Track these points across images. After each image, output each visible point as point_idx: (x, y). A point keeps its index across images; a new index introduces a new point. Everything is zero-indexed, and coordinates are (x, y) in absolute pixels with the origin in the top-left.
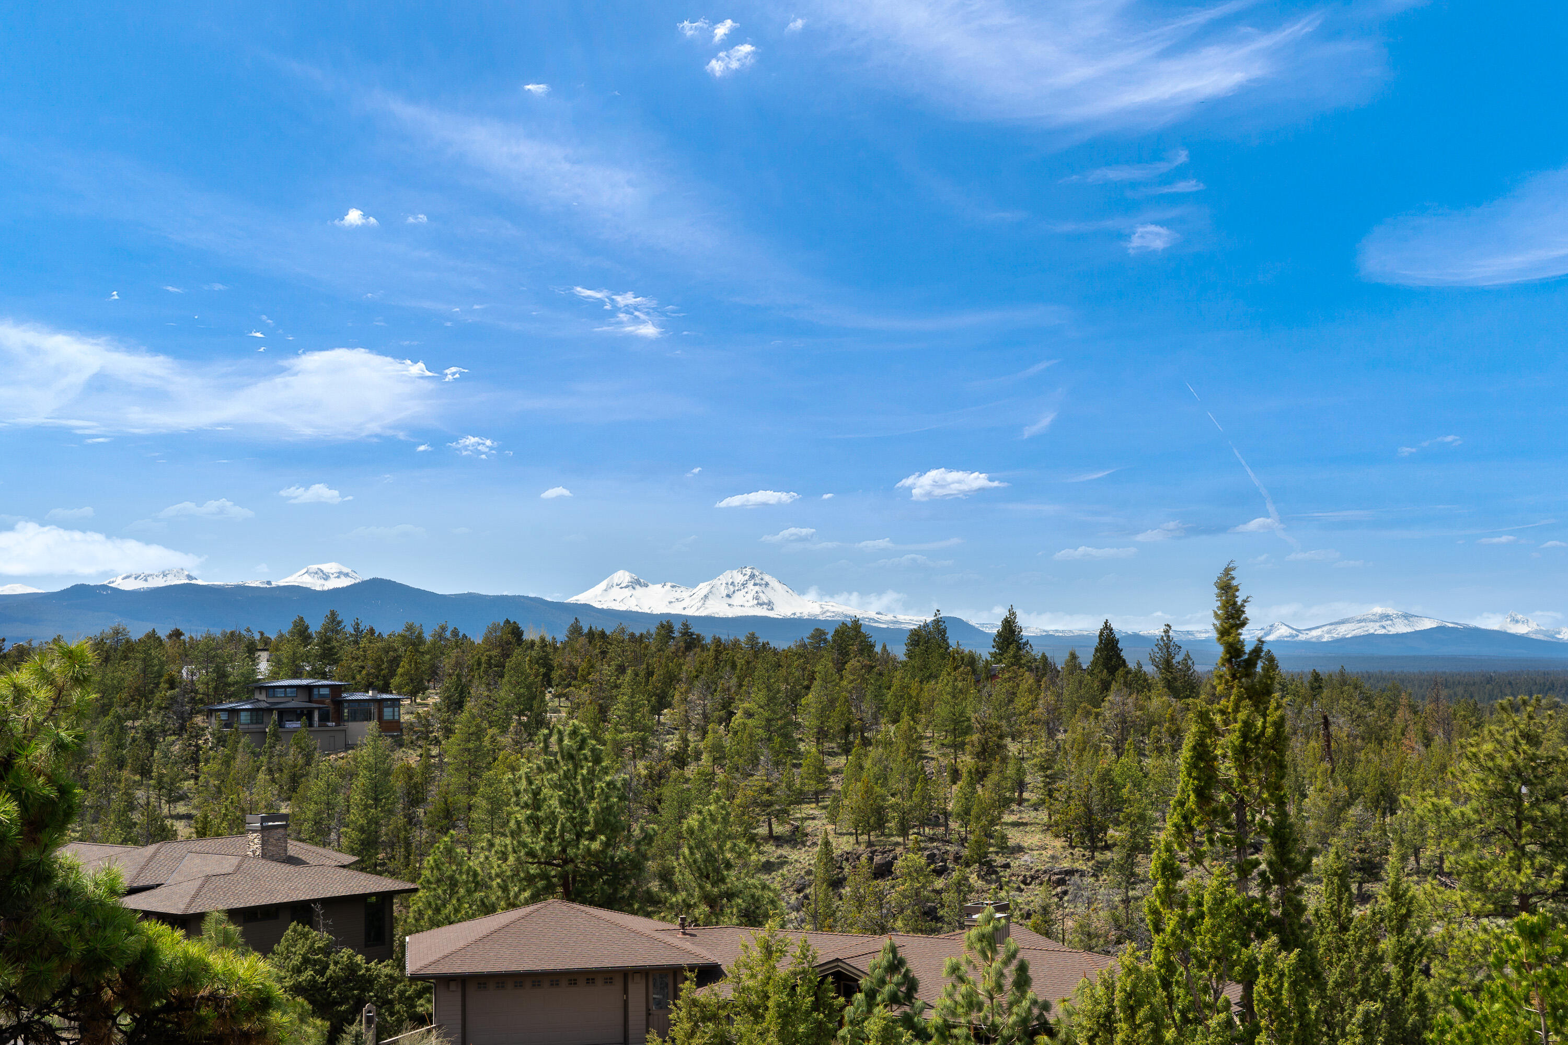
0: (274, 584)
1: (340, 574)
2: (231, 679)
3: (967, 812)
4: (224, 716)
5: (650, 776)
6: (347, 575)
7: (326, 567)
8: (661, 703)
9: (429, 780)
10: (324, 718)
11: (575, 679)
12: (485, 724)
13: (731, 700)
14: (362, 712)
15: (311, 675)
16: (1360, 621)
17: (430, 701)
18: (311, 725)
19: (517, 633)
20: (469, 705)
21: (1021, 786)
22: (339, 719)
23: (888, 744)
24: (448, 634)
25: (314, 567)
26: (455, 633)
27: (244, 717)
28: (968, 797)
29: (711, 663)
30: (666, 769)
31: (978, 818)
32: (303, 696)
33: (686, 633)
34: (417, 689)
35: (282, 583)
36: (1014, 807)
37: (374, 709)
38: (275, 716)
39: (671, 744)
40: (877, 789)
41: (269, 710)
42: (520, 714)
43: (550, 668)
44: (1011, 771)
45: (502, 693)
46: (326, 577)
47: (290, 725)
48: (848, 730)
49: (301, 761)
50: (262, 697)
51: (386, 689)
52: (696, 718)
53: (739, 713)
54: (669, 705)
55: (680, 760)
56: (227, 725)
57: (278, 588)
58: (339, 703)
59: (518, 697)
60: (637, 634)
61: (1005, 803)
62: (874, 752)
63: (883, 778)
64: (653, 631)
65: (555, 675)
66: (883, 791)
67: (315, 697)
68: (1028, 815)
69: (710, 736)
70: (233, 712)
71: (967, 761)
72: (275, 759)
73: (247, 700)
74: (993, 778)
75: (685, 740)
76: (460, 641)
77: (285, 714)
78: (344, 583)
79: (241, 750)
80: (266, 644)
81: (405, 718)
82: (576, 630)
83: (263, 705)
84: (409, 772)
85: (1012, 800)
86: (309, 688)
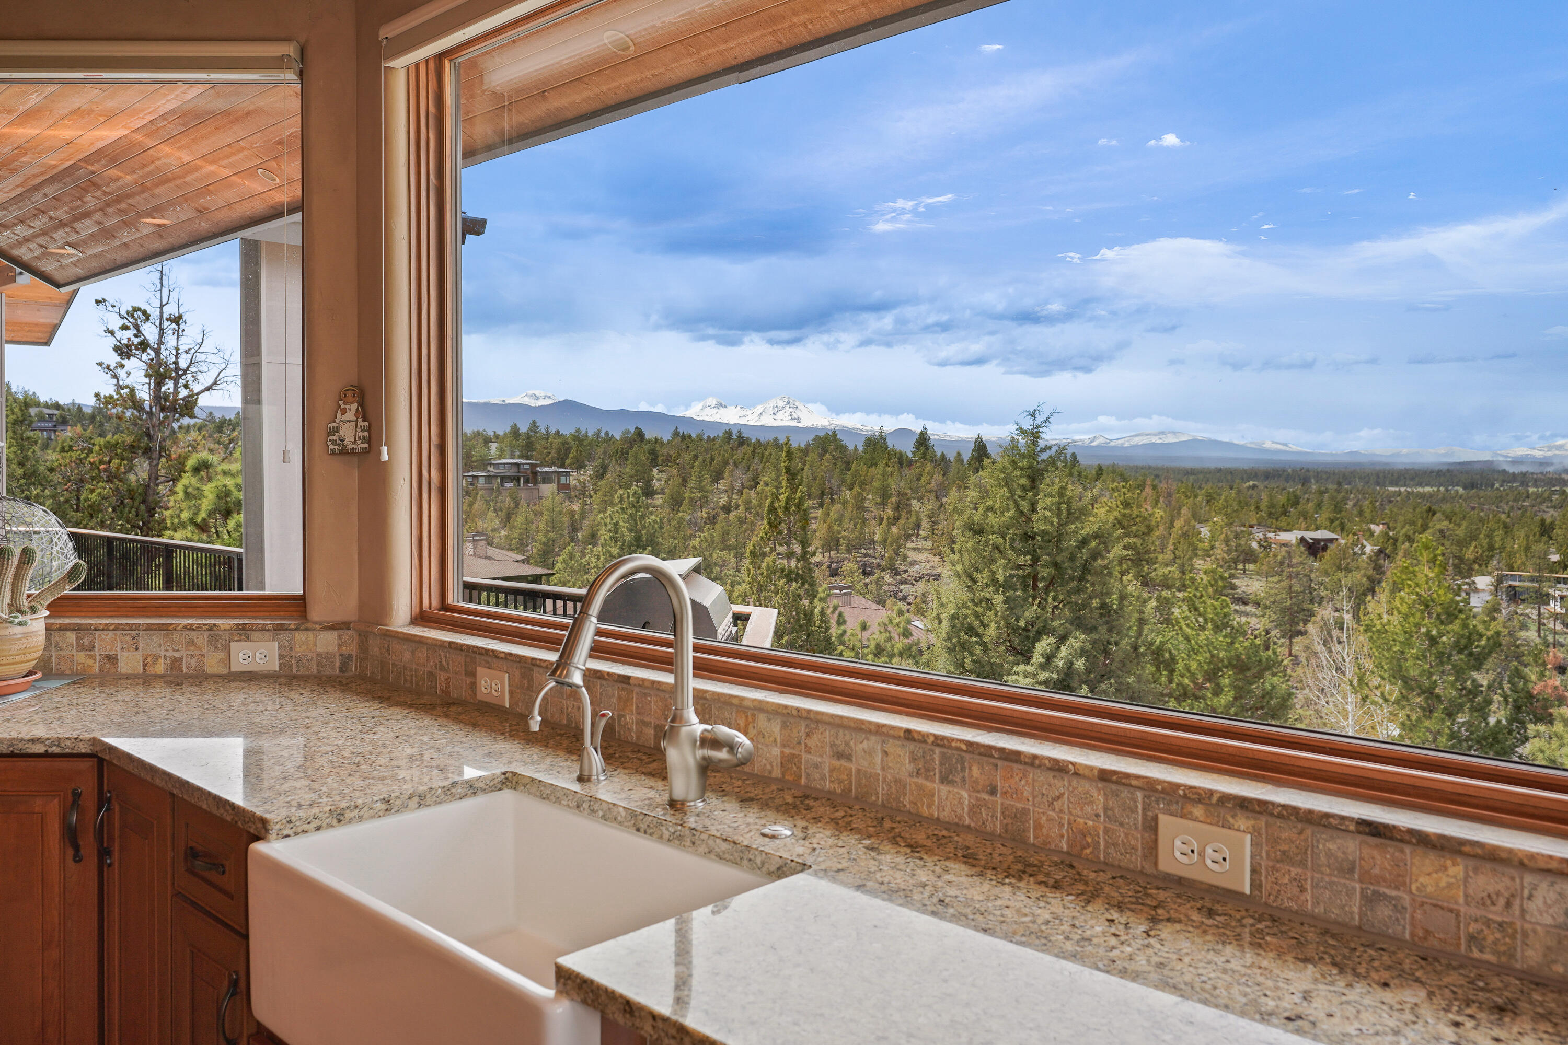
0: (507, 402)
1: (545, 397)
2: (474, 459)
3: (885, 540)
4: (470, 480)
5: (708, 518)
6: (549, 397)
7: (537, 393)
8: (718, 476)
9: (583, 517)
10: (527, 481)
11: (670, 462)
12: (617, 487)
13: (758, 476)
14: (547, 478)
15: (520, 457)
16: (1147, 435)
17: (588, 473)
18: (519, 485)
19: (640, 434)
20: (609, 476)
21: (918, 526)
22: (535, 483)
23: (844, 503)
24: (603, 434)
25: (530, 392)
26: (607, 433)
27: (482, 480)
28: (886, 533)
29: (749, 453)
30: (717, 515)
31: (891, 545)
32: (514, 469)
33: (740, 436)
34: (580, 466)
35: (511, 401)
36: (914, 538)
37: (555, 477)
38: (499, 480)
39: (723, 501)
40: (835, 527)
41: (495, 477)
42: (638, 481)
43: (657, 456)
44: (913, 519)
45: (627, 470)
46: (537, 398)
47: (507, 485)
48: (823, 494)
49: (512, 505)
50: (492, 469)
51: (563, 466)
52: (737, 485)
53: (762, 483)
54: (723, 478)
55: (727, 509)
56: (472, 484)
57: (509, 404)
58: (535, 473)
59: (636, 471)
60: (712, 437)
61: (908, 537)
62: (838, 506)
63: (839, 521)
64: (721, 434)
65: (660, 459)
66: (839, 528)
67: (521, 470)
68: (921, 544)
69: (744, 496)
70: (474, 477)
71: (890, 512)
72: (498, 504)
73: (483, 471)
74: (902, 521)
75: (730, 498)
76: (609, 439)
77: (504, 479)
78: (548, 402)
79: (479, 498)
80: (497, 437)
81: (574, 483)
82: (676, 433)
83: (492, 474)
84: (572, 513)
85: (912, 535)
86: (518, 465)
